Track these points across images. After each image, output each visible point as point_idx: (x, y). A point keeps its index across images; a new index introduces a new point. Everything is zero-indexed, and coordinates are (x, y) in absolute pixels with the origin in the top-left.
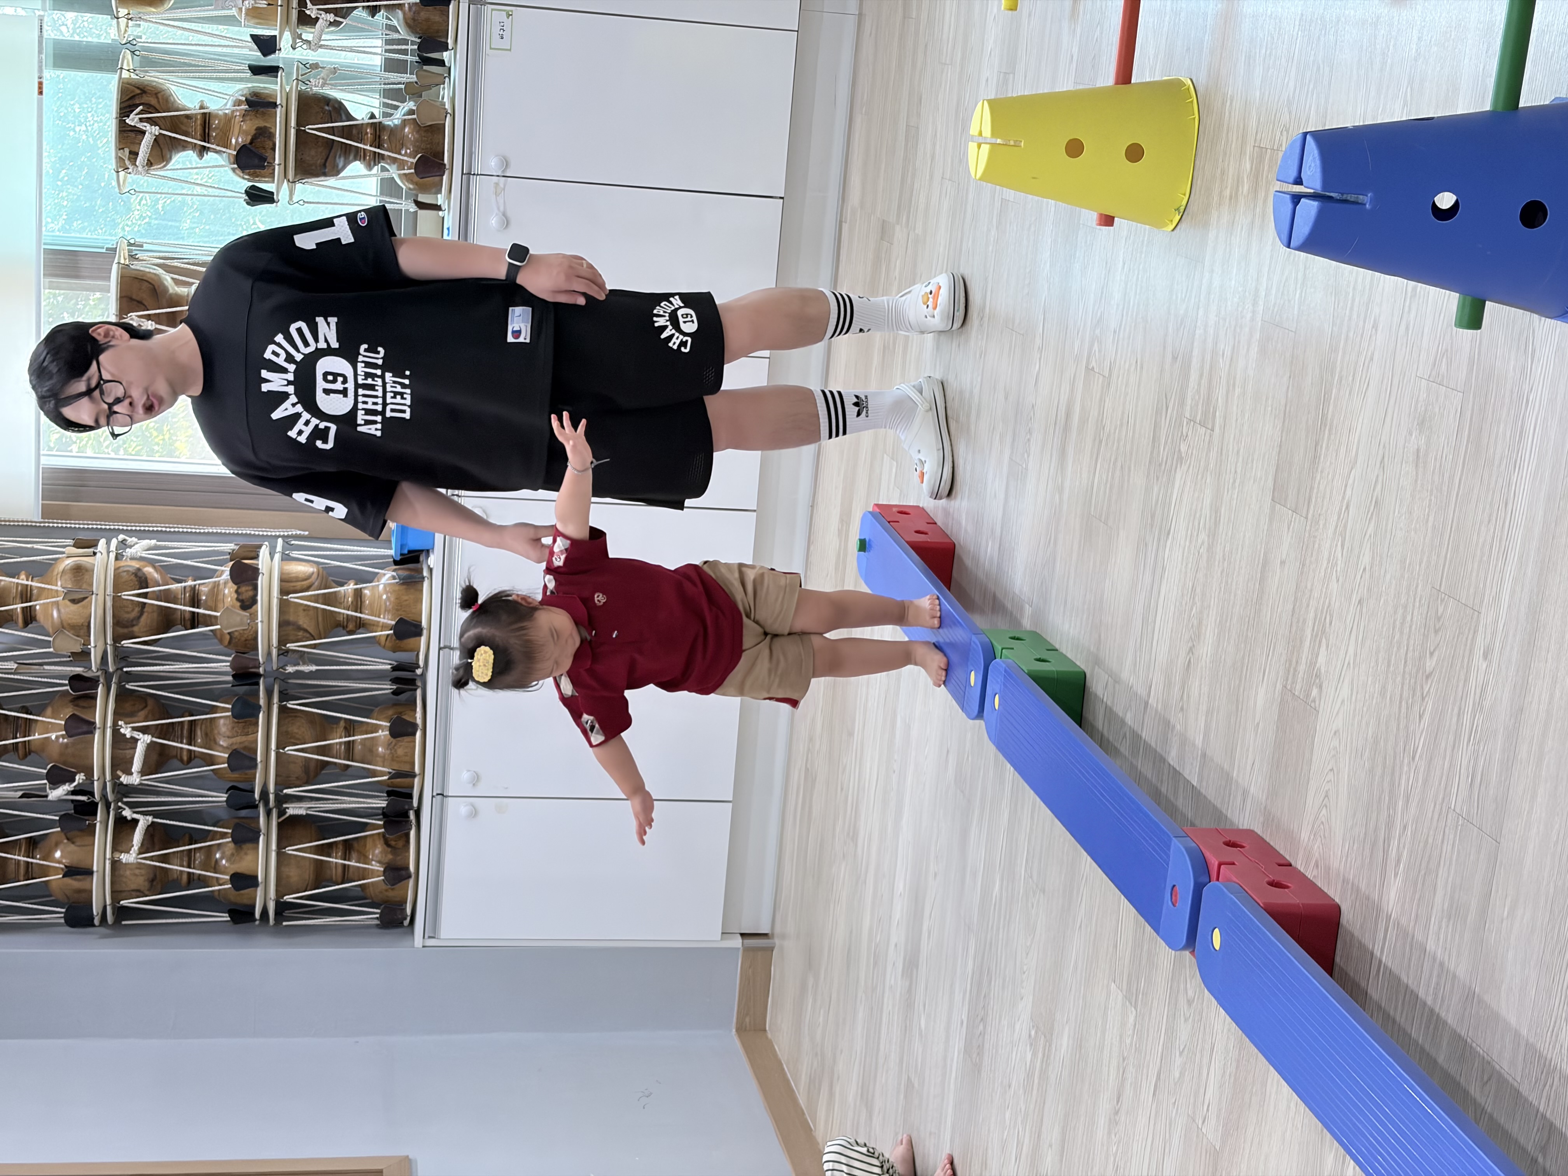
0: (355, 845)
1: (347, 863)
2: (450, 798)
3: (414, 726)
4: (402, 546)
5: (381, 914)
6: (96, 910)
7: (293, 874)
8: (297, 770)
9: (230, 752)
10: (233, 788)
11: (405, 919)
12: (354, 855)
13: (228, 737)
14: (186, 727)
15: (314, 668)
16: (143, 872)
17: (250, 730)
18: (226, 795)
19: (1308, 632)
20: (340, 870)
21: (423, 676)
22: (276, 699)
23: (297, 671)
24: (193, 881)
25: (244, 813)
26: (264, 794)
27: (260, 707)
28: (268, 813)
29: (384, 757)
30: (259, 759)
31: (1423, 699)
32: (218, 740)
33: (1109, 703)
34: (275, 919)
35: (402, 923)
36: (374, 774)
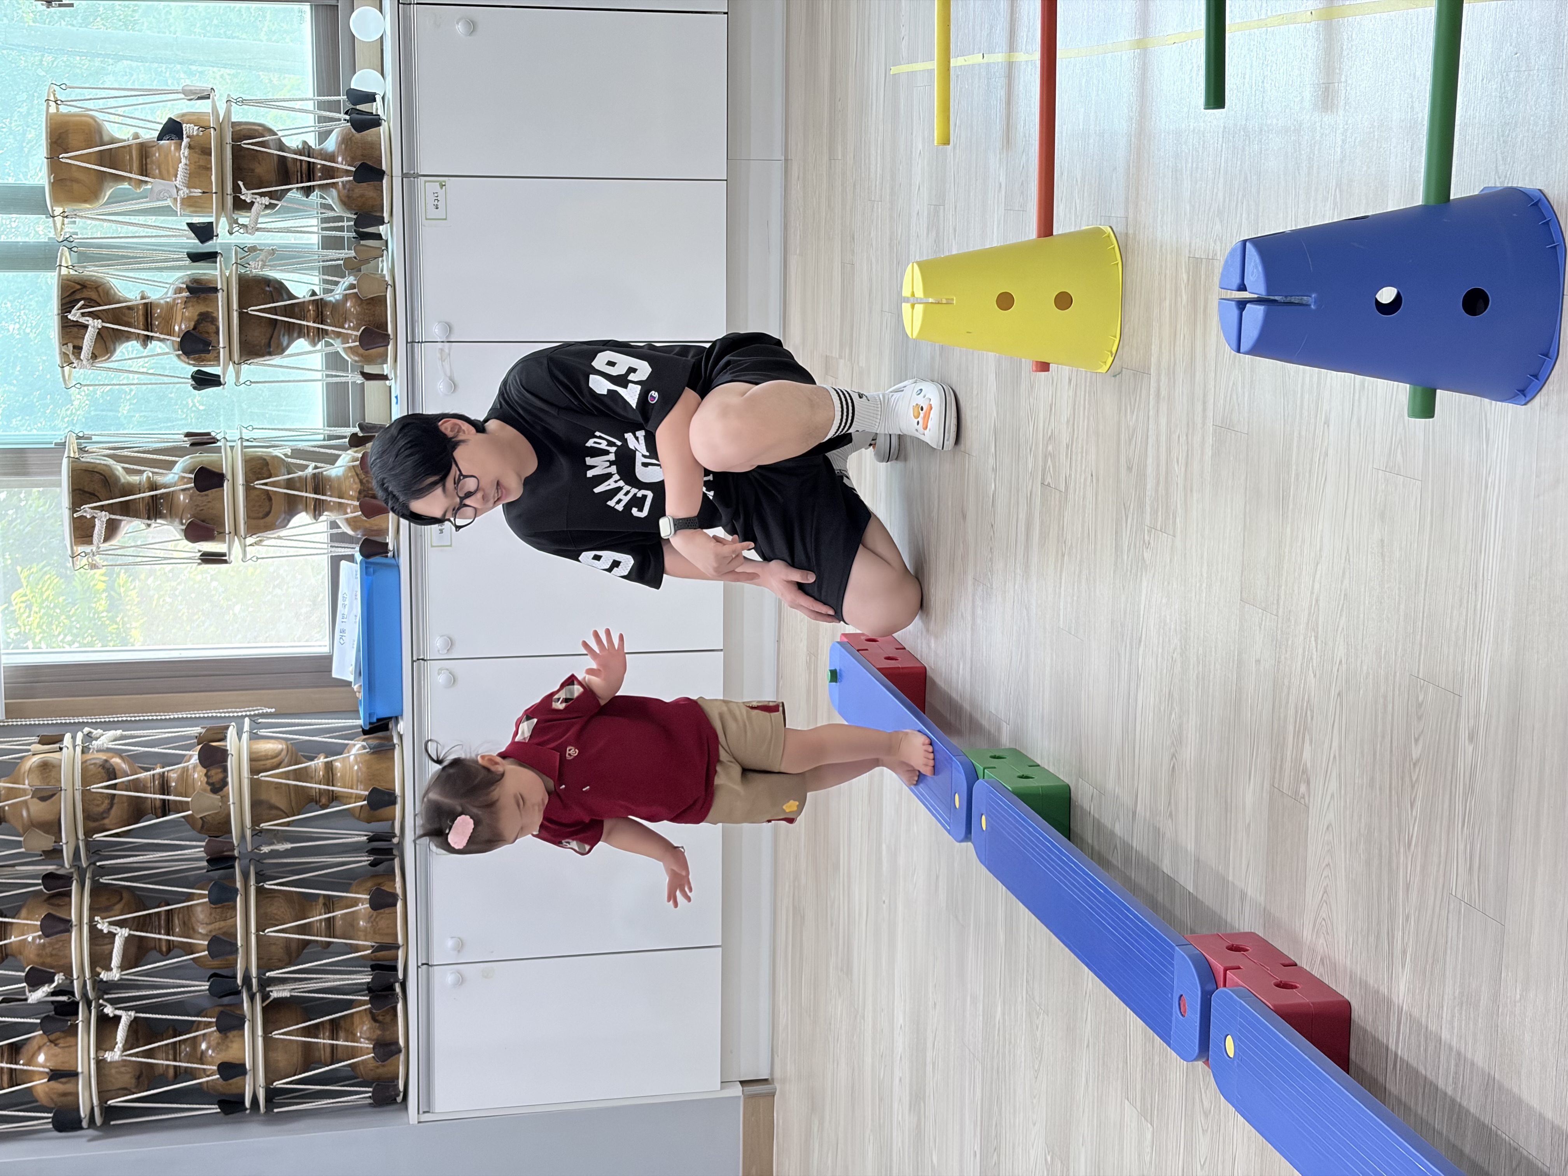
0: (342, 1023)
1: (335, 1042)
2: (435, 967)
3: (394, 896)
4: (370, 715)
5: (373, 1092)
6: (83, 1112)
7: (282, 1059)
8: (278, 952)
9: (209, 938)
10: (214, 975)
11: (398, 1095)
12: (342, 1034)
13: (207, 924)
14: (163, 917)
15: (289, 846)
16: (129, 1069)
17: (228, 915)
18: (208, 984)
19: (1291, 728)
20: (328, 1050)
21: (400, 845)
22: (252, 881)
23: (272, 850)
24: (179, 1074)
25: (226, 1000)
26: (247, 979)
27: (237, 890)
28: (252, 998)
29: (365, 930)
30: (239, 944)
31: (1413, 787)
32: (196, 928)
33: (1096, 816)
34: (266, 1107)
35: (395, 1099)
36: (356, 949)
